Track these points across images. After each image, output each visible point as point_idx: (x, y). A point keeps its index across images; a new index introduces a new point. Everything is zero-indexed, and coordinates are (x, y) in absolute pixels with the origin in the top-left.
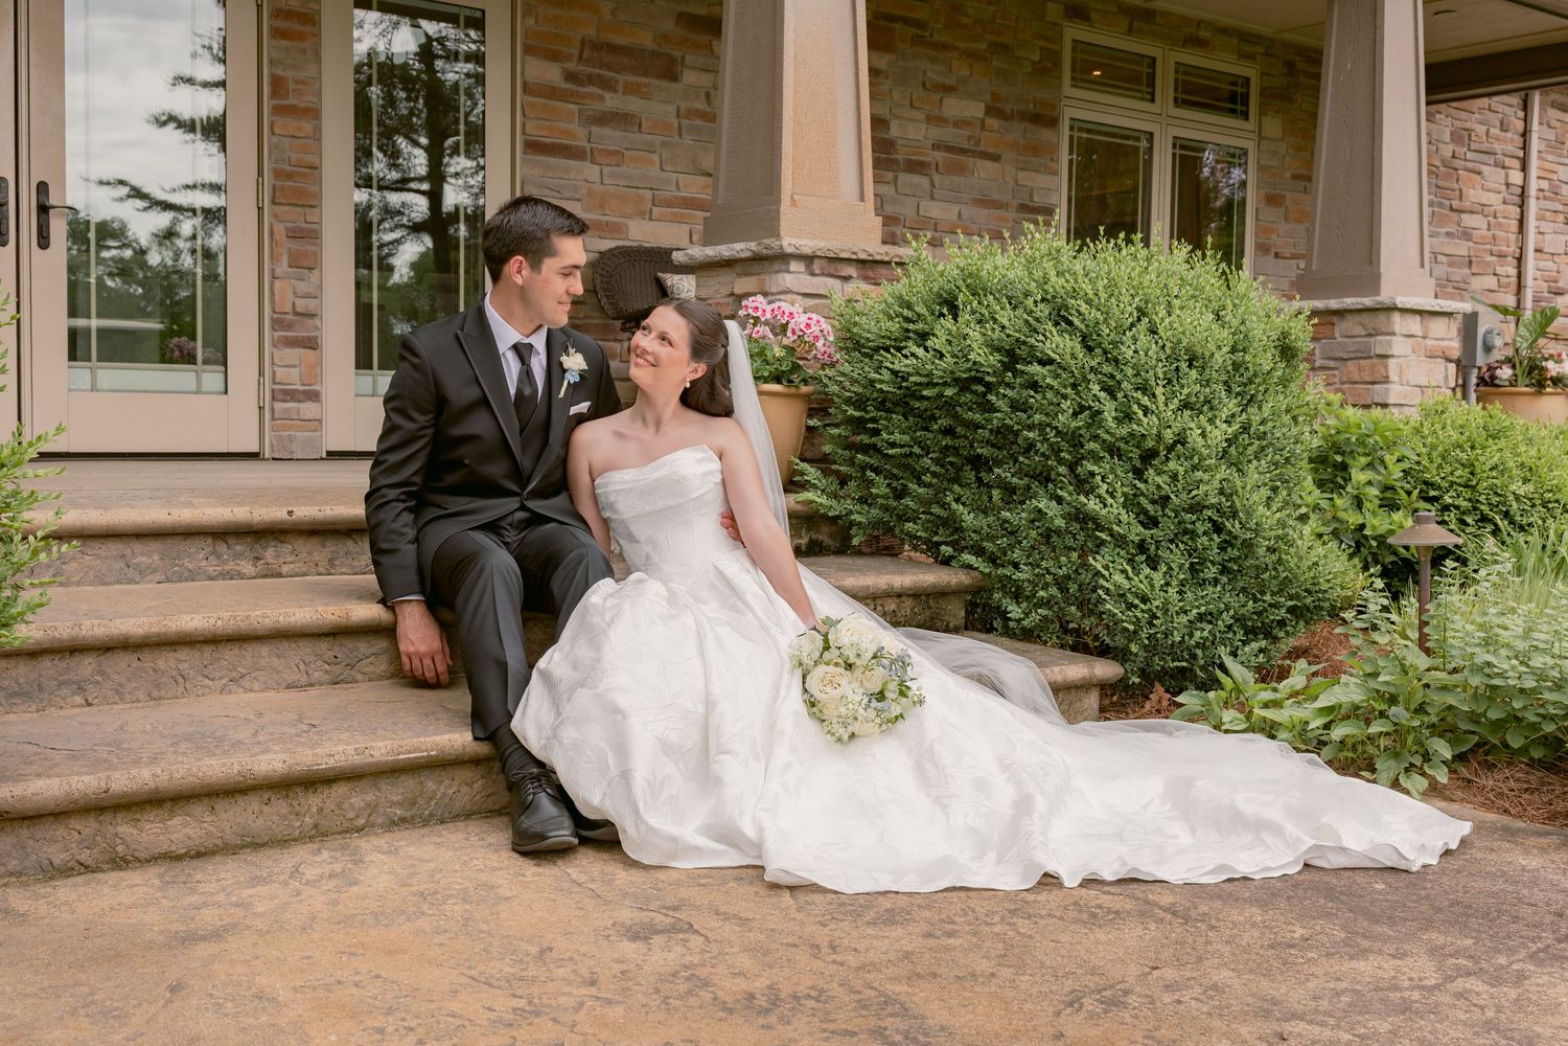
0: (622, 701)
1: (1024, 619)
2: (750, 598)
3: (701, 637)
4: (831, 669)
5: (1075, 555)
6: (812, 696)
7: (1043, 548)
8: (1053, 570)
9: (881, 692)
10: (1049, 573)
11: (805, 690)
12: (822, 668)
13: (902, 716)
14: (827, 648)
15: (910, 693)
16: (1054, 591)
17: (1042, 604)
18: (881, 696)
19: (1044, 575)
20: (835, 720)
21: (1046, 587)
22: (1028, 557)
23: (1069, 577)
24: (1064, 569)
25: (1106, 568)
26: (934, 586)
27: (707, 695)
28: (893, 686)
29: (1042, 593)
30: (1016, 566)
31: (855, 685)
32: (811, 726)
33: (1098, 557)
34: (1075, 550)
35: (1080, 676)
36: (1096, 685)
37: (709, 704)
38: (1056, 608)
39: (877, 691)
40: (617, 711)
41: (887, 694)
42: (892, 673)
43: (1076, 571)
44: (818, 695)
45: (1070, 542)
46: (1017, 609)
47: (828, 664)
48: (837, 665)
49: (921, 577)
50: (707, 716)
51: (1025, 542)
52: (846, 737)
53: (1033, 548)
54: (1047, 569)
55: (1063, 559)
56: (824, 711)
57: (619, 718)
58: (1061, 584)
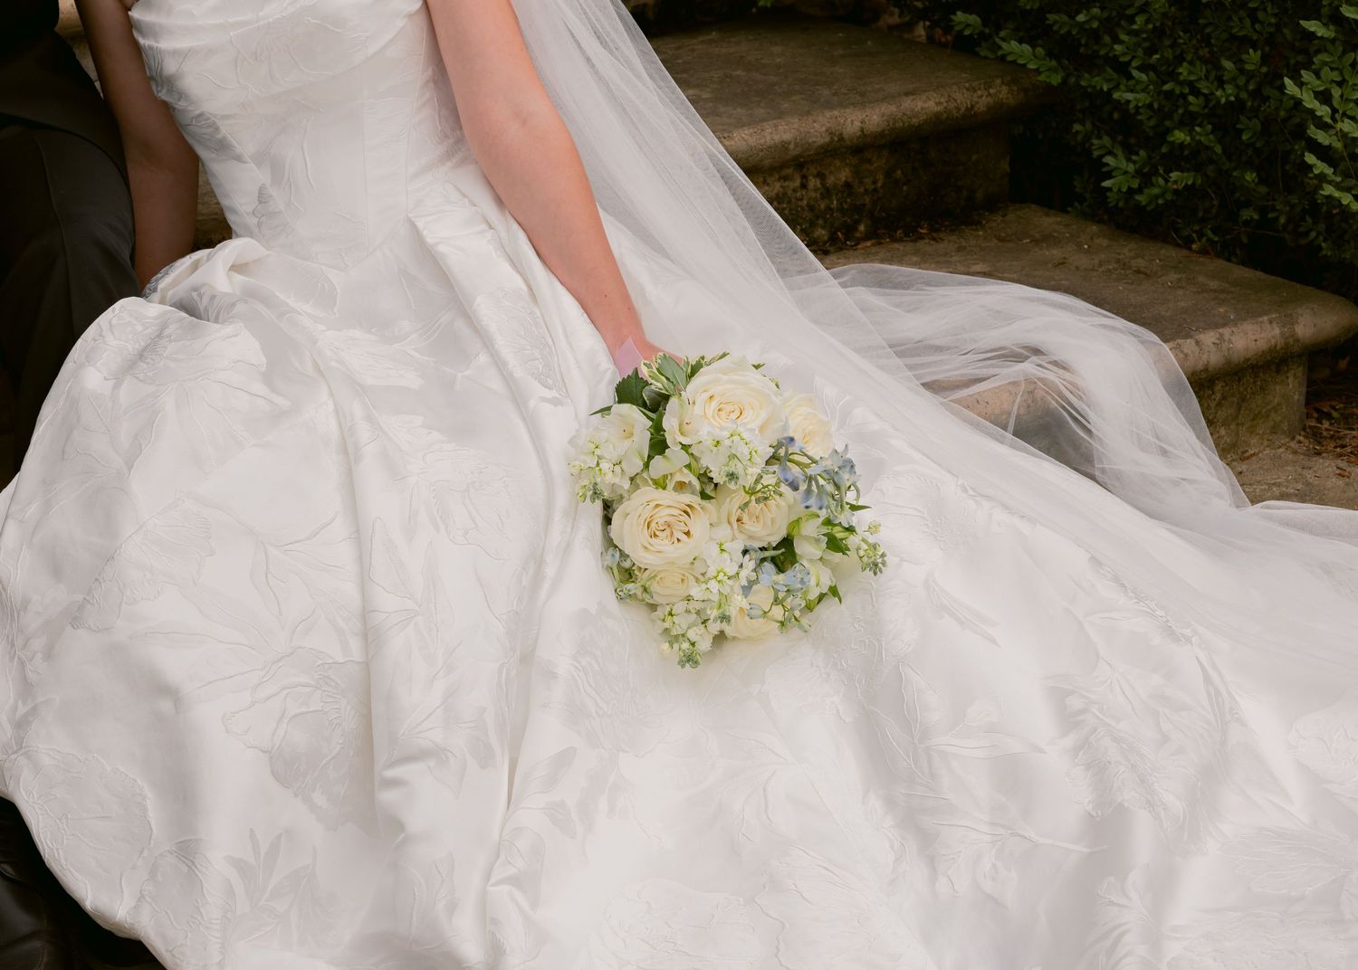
0: (174, 664)
1: (1140, 190)
2: (485, 309)
3: (349, 453)
4: (668, 497)
5: (1253, 56)
6: (624, 556)
7: (1183, 37)
8: (1204, 87)
9: (787, 542)
10: (1196, 92)
11: (609, 543)
12: (648, 493)
13: (834, 591)
14: (659, 445)
15: (852, 541)
16: (1204, 134)
17: (1178, 158)
18: (783, 555)
19: (1183, 96)
20: (679, 608)
21: (1188, 121)
22: (1150, 51)
23: (1237, 107)
24: (1230, 89)
25: (1324, 97)
26: (936, 120)
27: (366, 613)
28: (811, 528)
29: (1180, 136)
30: (1123, 69)
31: (724, 532)
32: (624, 624)
33: (1306, 76)
34: (1254, 46)
35: (1262, 345)
36: (1300, 356)
37: (370, 634)
38: (1210, 170)
39: (775, 540)
40: (163, 689)
41: (801, 548)
42: (812, 501)
43: (1255, 93)
44: (639, 556)
45: (1242, 28)
46: (1123, 164)
47: (661, 484)
48: (681, 486)
49: (908, 104)
50: (367, 667)
51: (1140, 20)
52: (705, 644)
53: (1159, 32)
54: (1190, 84)
55: (1228, 64)
56: (654, 587)
57: (166, 706)
58: (1224, 119)
